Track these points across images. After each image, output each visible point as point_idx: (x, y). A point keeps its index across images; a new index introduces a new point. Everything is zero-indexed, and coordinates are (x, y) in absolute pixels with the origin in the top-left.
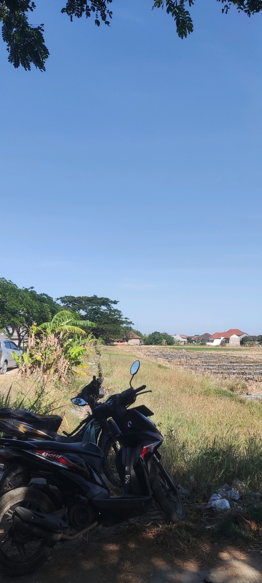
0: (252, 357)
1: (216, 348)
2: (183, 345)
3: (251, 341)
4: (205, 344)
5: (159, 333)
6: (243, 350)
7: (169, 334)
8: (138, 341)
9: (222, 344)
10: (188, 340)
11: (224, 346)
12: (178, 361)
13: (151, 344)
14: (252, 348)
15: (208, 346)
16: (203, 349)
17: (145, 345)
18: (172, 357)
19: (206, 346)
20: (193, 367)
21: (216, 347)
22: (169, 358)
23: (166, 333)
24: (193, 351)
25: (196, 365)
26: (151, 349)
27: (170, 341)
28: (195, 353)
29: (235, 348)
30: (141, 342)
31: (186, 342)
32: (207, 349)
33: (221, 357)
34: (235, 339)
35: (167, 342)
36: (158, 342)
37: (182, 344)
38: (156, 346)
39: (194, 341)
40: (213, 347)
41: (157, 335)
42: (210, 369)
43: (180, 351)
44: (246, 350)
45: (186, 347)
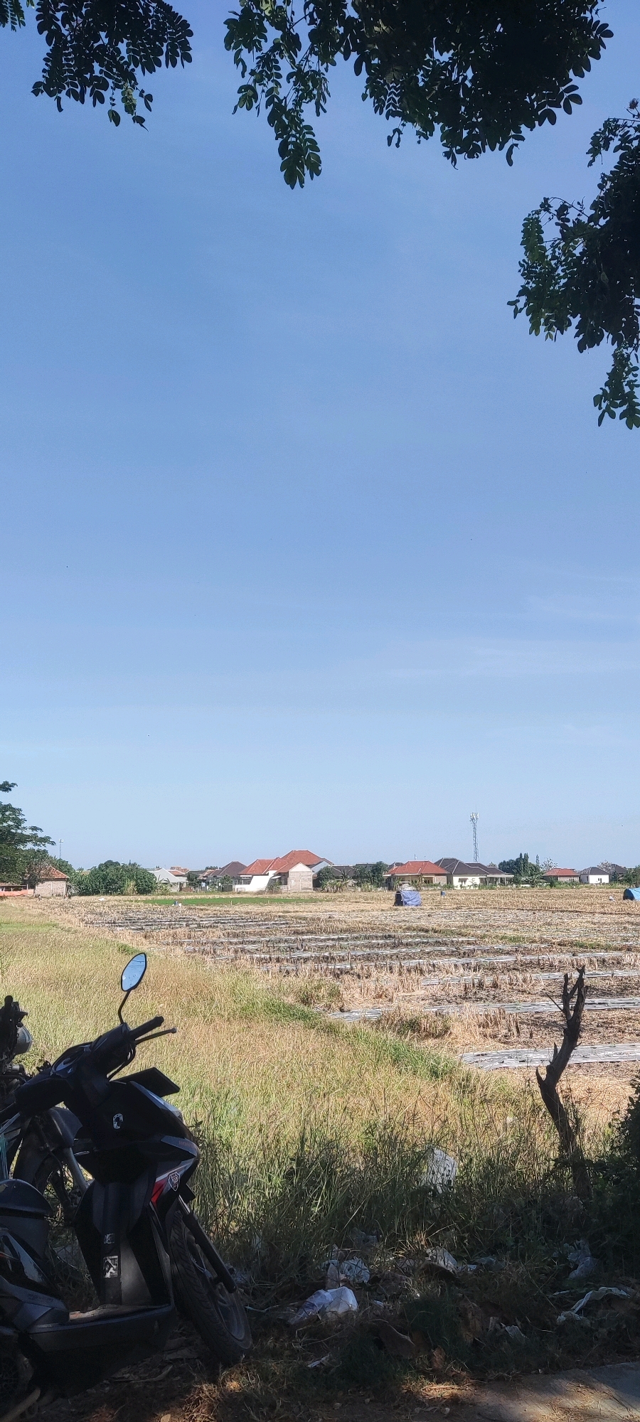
0: (342, 917)
1: (257, 899)
2: (176, 894)
3: (337, 878)
4: (230, 889)
5: (117, 863)
6: (321, 901)
7: (144, 865)
8: (61, 887)
9: (272, 886)
10: (189, 879)
11: (276, 892)
12: (169, 935)
13: (96, 892)
14: (340, 894)
15: (239, 893)
16: (227, 901)
17: (81, 894)
18: (152, 925)
19: (234, 894)
20: (207, 948)
21: (256, 896)
22: (144, 927)
23: (134, 865)
24: (202, 907)
25: (214, 943)
26: (96, 904)
27: (145, 884)
28: (209, 912)
29: (301, 896)
30: (68, 887)
31: (185, 886)
32: (235, 901)
33: (270, 920)
34: (301, 875)
35: (137, 885)
36: (113, 886)
37: (175, 889)
38: (109, 897)
39: (204, 881)
40: (250, 896)
41: (111, 870)
42: (249, 951)
43: (172, 908)
44: (328, 901)
45: (183, 897)
